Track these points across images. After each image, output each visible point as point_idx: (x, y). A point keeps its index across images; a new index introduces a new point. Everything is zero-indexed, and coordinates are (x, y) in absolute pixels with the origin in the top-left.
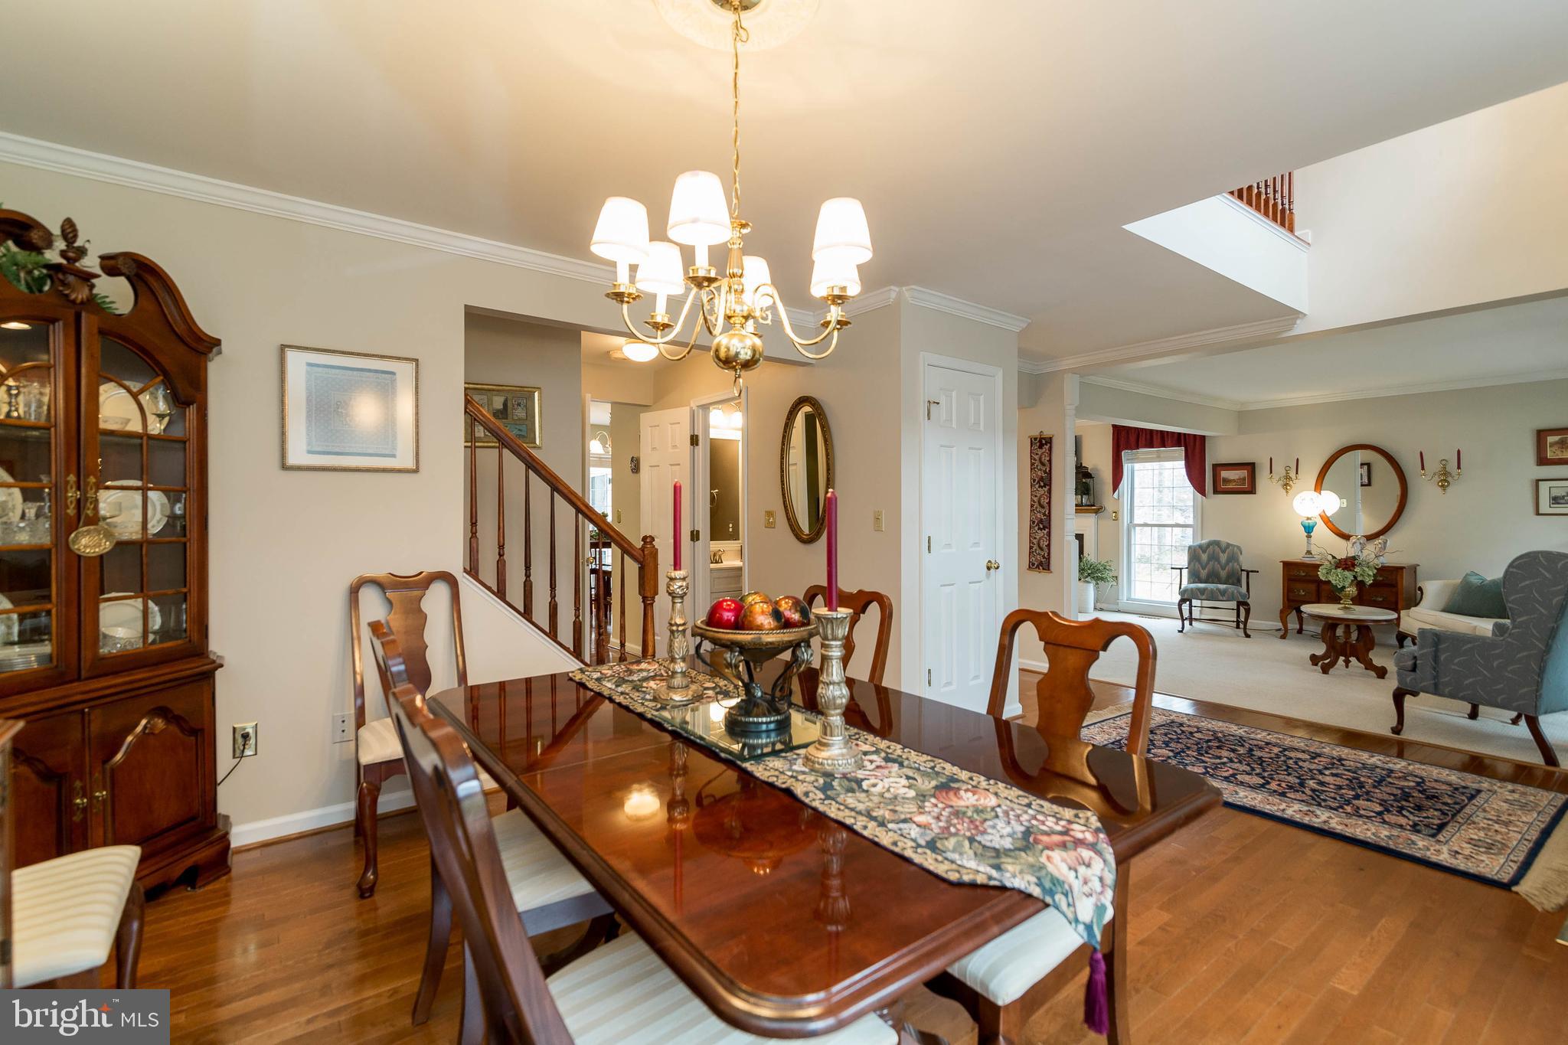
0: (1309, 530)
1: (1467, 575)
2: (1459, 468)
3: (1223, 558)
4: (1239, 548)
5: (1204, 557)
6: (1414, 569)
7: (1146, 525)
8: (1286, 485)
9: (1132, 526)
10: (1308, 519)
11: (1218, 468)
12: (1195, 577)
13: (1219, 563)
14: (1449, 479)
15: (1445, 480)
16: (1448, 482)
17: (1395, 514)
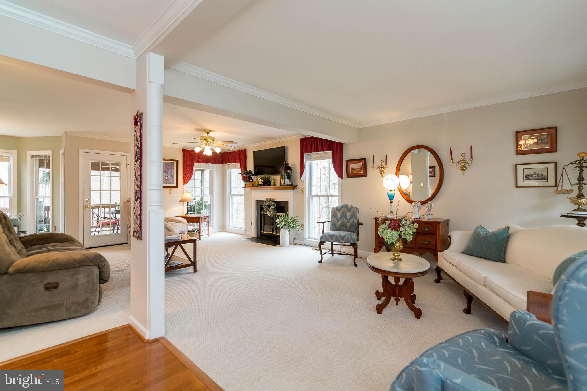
0: (391, 198)
1: (477, 228)
2: (472, 157)
3: (349, 215)
4: (357, 209)
5: (339, 215)
6: (447, 222)
7: (317, 196)
8: (382, 171)
9: (311, 196)
10: (391, 191)
11: (348, 162)
12: (334, 228)
13: (346, 218)
14: (466, 165)
15: (464, 165)
16: (465, 167)
17: (437, 188)
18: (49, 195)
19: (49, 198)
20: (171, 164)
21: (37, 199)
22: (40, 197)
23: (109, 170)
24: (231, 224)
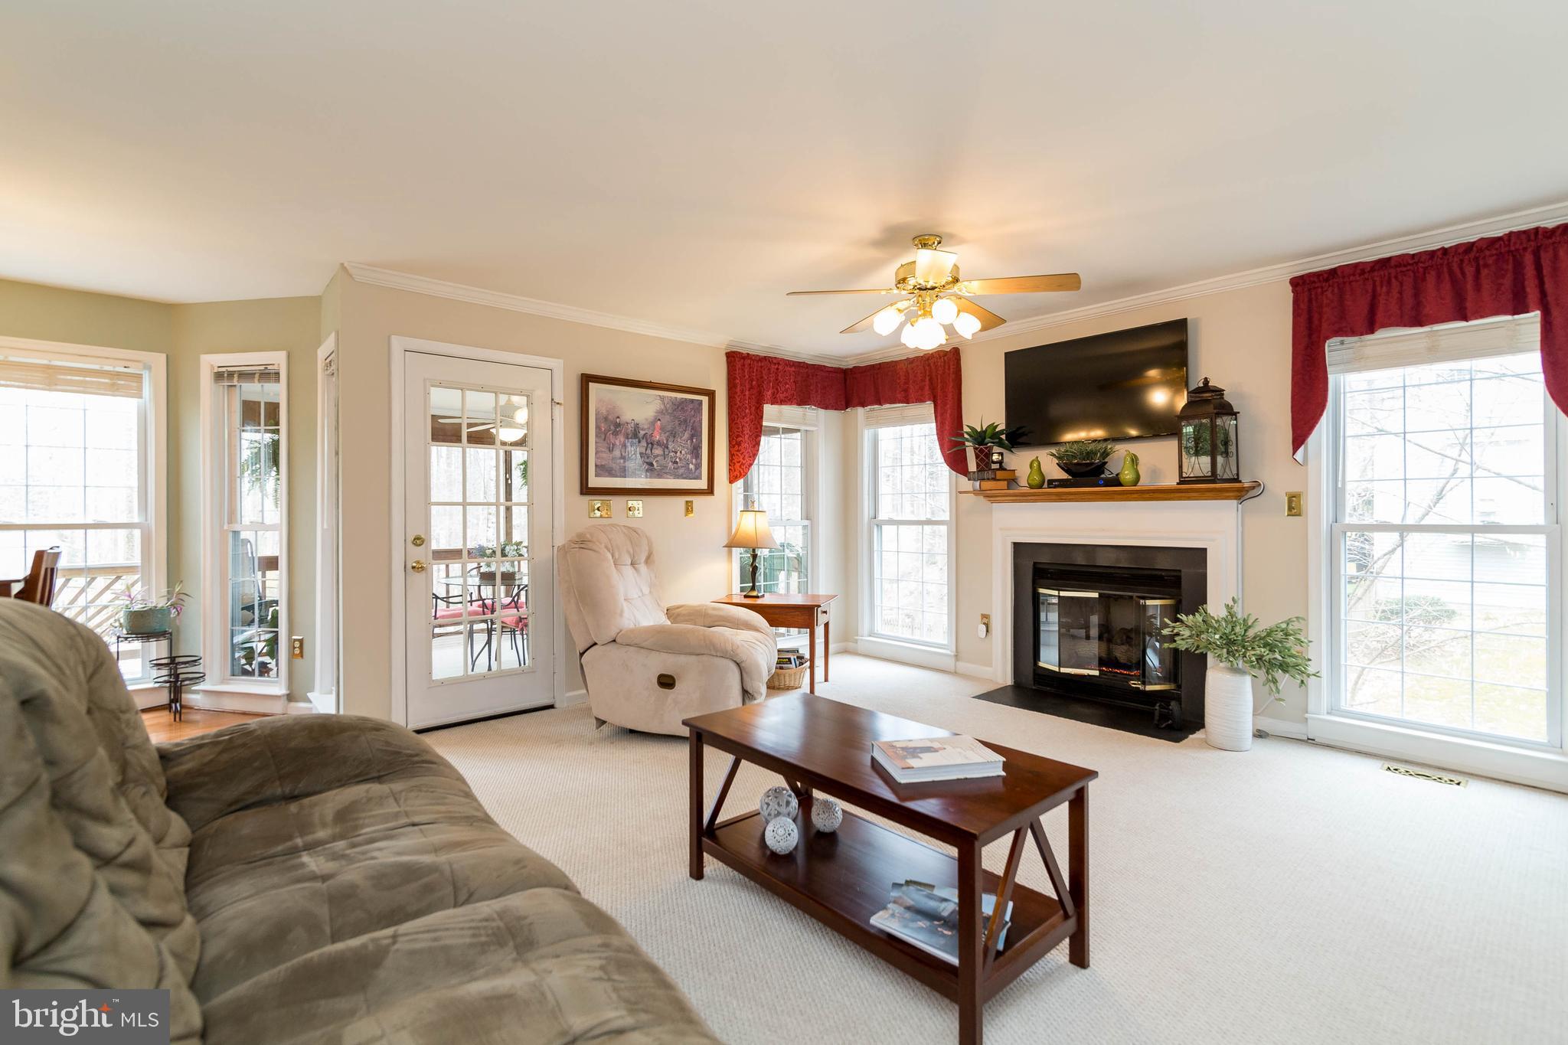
18: (279, 522)
19: (277, 533)
20: (691, 406)
21: (236, 533)
22: (246, 526)
23: (458, 439)
24: (880, 628)
